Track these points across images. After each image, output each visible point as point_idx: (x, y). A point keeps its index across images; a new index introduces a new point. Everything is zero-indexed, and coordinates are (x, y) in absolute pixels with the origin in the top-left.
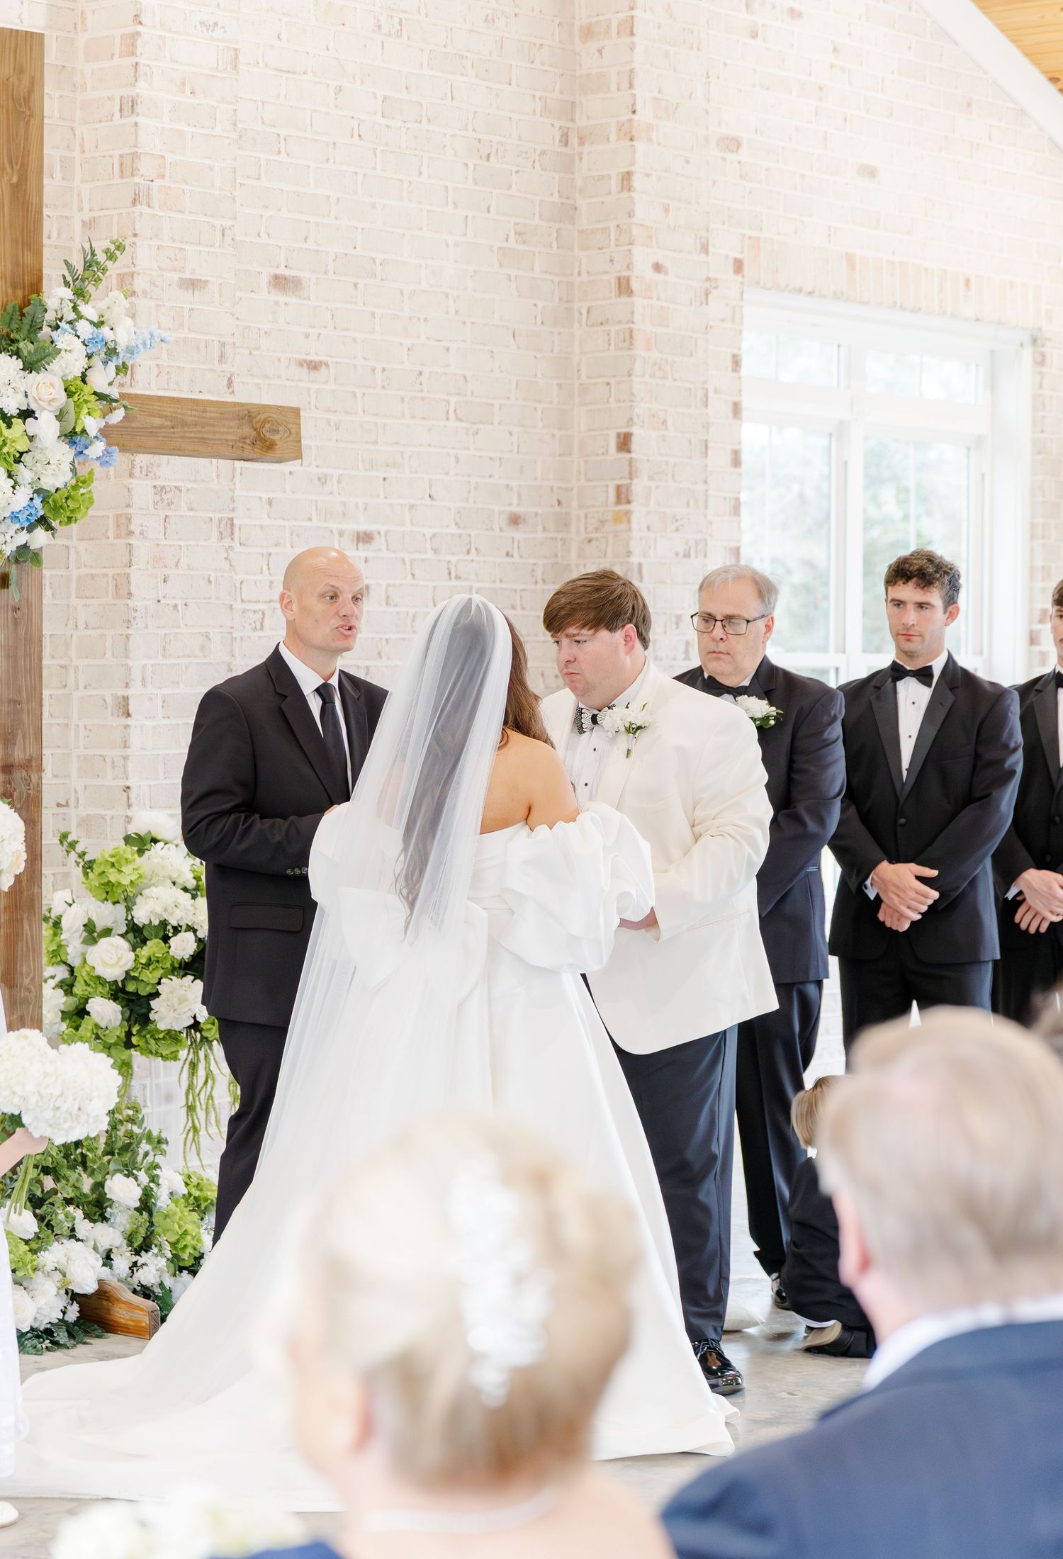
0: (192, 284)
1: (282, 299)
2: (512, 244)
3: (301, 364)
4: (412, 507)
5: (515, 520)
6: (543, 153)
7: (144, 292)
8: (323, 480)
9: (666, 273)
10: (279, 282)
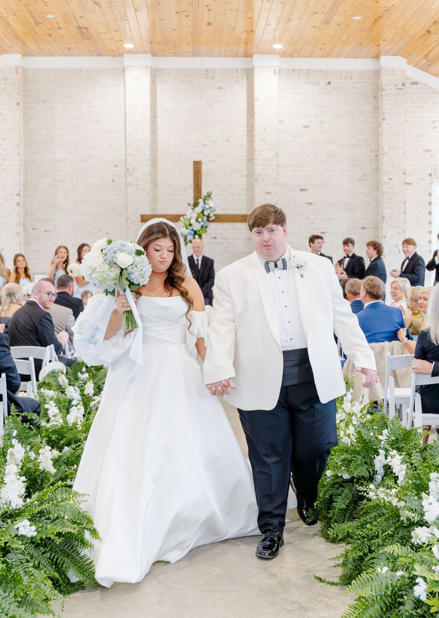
0: (268, 193)
1: (302, 193)
2: (362, 177)
3: (307, 203)
4: (336, 227)
5: (363, 228)
6: (370, 160)
7: (257, 195)
8: (313, 223)
9: (393, 179)
10: (302, 190)
